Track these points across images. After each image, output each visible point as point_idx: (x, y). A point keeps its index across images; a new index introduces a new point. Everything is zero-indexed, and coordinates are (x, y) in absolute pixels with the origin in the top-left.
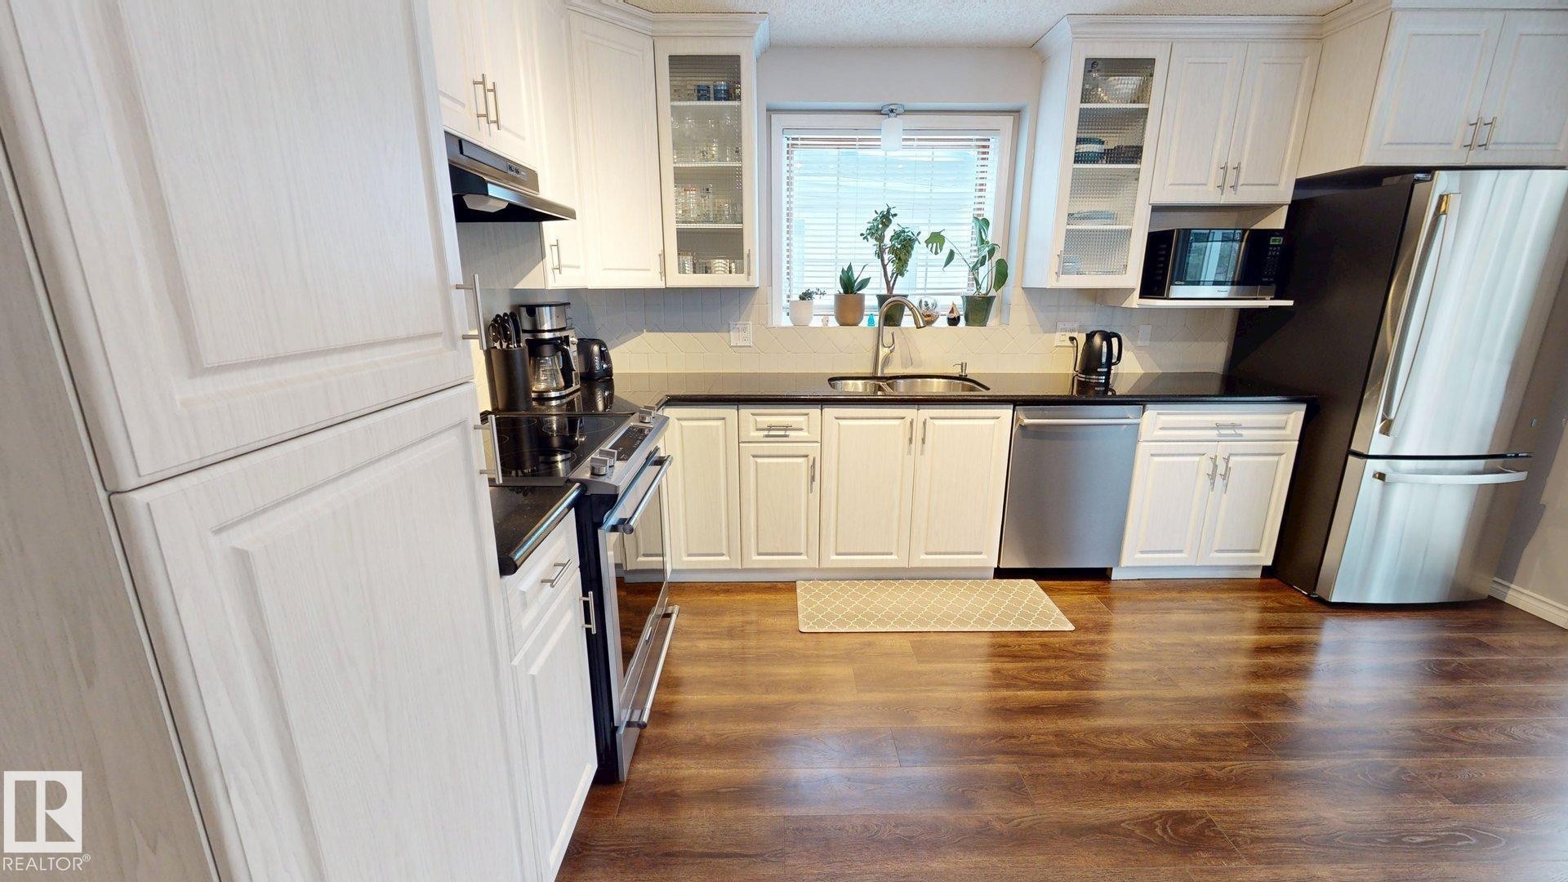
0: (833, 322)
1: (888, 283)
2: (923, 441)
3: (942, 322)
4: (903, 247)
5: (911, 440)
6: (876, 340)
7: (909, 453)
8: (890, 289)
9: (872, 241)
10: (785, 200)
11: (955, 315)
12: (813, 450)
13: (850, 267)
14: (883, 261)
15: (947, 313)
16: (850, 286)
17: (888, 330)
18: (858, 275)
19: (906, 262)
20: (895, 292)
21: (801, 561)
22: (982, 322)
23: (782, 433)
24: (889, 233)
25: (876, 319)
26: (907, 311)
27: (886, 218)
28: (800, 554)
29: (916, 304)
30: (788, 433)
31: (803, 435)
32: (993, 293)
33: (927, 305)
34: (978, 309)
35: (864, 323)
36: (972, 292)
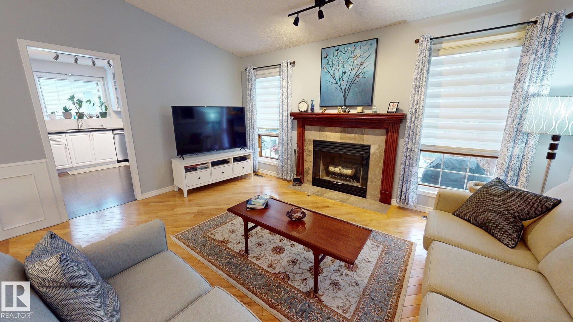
0: (63, 118)
1: (78, 110)
2: (93, 138)
3: (95, 118)
4: (80, 103)
5: (90, 138)
6: (77, 121)
7: (90, 141)
8: (79, 111)
9: (71, 101)
10: (40, 91)
11: (98, 116)
12: (65, 143)
13: (65, 107)
14: (75, 105)
15: (96, 116)
16: (66, 110)
17: (80, 120)
18: (68, 108)
19: (81, 106)
20: (80, 112)
21: (67, 166)
22: (105, 117)
23: (55, 140)
24: (75, 100)
25: (76, 118)
26: (84, 116)
27: (73, 97)
28: (66, 165)
29: (87, 114)
30: (56, 140)
31: (61, 140)
32: (106, 112)
33: (90, 114)
34: (104, 115)
35: (73, 118)
36: (101, 111)
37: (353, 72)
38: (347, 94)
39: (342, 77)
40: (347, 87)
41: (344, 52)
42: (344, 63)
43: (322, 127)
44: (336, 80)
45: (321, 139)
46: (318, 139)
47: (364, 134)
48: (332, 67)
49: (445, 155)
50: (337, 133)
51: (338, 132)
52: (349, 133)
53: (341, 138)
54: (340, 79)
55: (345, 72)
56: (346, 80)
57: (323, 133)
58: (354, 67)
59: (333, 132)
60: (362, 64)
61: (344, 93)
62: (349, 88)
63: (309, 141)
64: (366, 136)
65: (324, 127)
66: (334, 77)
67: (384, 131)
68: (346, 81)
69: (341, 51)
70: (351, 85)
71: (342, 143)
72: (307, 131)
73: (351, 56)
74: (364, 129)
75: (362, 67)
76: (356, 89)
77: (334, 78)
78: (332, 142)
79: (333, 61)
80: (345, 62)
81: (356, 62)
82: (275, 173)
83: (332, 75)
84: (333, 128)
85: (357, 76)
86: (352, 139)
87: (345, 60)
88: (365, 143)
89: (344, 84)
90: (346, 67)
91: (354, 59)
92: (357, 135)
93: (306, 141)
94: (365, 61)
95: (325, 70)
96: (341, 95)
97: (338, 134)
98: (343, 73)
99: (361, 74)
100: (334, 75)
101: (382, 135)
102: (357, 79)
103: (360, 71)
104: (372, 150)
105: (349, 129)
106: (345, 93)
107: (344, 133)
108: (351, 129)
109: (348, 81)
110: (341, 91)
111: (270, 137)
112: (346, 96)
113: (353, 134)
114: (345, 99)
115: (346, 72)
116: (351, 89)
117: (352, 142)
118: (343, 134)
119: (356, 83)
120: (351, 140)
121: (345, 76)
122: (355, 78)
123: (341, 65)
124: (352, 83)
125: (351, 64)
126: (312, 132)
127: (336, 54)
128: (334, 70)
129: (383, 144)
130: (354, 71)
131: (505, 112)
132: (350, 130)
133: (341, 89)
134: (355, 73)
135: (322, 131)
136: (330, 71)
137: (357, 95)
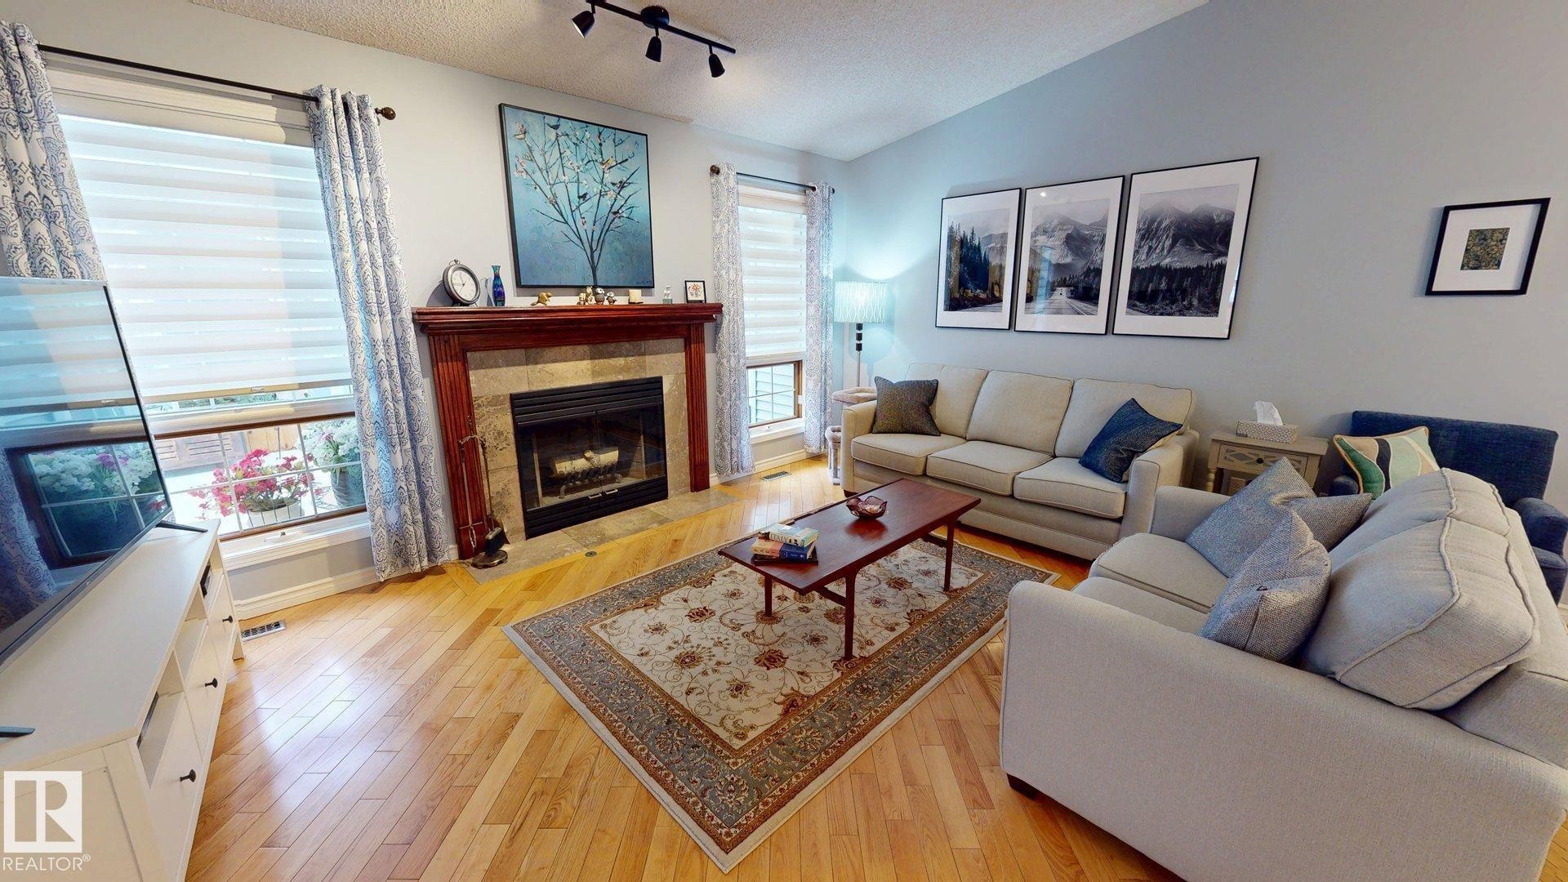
37: (607, 202)
38: (596, 254)
39: (578, 208)
40: (596, 237)
41: (575, 140)
42: (578, 171)
43: (533, 350)
44: (563, 211)
45: (534, 388)
46: (523, 388)
47: (644, 354)
48: (544, 172)
49: (774, 367)
50: (579, 362)
51: (584, 359)
52: (612, 355)
53: (594, 373)
54: (572, 211)
55: (585, 195)
56: (590, 219)
57: (540, 366)
58: (607, 189)
59: (571, 361)
60: (622, 185)
61: (589, 251)
62: (601, 242)
63: (495, 401)
64: (649, 359)
65: (539, 350)
66: (555, 204)
67: (680, 342)
68: (590, 221)
69: (567, 135)
70: (603, 234)
71: (599, 384)
72: (476, 368)
73: (595, 157)
74: (643, 343)
75: (625, 192)
76: (616, 244)
77: (556, 206)
78: (570, 388)
79: (546, 156)
80: (581, 169)
81: (608, 178)
82: (330, 579)
83: (550, 195)
84: (568, 347)
85: (615, 213)
86: (621, 370)
87: (581, 163)
88: (649, 374)
89: (585, 229)
90: (585, 182)
91: (604, 167)
92: (631, 359)
93: (479, 406)
94: (628, 181)
95: (524, 174)
96: (582, 258)
97: (585, 362)
98: (579, 197)
99: (623, 209)
100: (555, 195)
101: (678, 351)
102: (616, 220)
103: (620, 202)
104: (666, 388)
105: (612, 347)
106: (592, 252)
107: (600, 358)
108: (614, 345)
109: (595, 222)
110: (580, 244)
111: (295, 426)
112: (596, 261)
113: (621, 359)
114: (594, 269)
115: (588, 197)
116: (606, 244)
117: (621, 378)
118: (596, 361)
119: (616, 229)
120: (620, 373)
121: (585, 207)
122: (611, 216)
123: (570, 174)
124: (606, 230)
125: (599, 180)
126: (496, 370)
127: (553, 138)
128: (552, 182)
129: (682, 369)
130: (607, 197)
131: (802, 299)
132: (612, 349)
133: (581, 239)
134: (610, 203)
135: (537, 363)
136: (541, 182)
137: (621, 260)
